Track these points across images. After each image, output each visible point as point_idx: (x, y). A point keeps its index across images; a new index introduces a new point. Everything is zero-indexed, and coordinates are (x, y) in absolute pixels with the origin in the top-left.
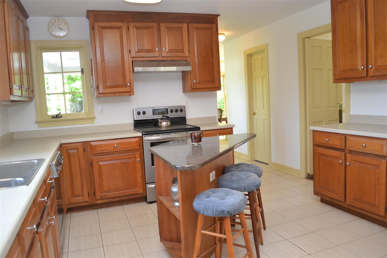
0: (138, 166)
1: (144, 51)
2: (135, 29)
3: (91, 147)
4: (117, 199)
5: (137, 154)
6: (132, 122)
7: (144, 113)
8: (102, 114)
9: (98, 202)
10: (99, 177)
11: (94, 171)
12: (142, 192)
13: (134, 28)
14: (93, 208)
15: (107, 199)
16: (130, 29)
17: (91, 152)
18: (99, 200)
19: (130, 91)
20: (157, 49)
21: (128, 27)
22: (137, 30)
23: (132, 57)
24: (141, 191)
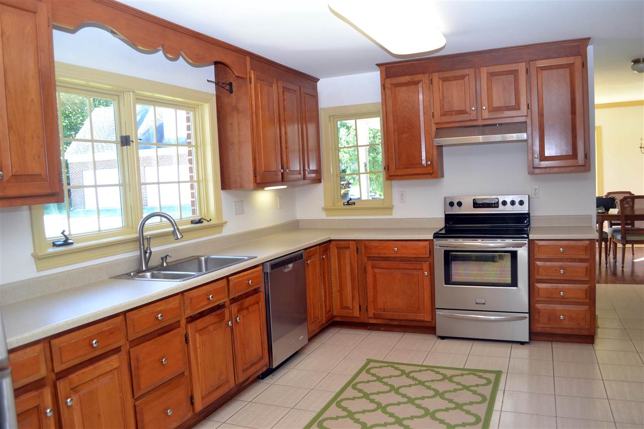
0: (427, 282)
1: (454, 114)
2: (440, 82)
3: (365, 247)
4: (396, 323)
5: (426, 266)
6: (444, 216)
7: (460, 204)
8: (402, 203)
9: (372, 321)
10: (374, 288)
11: (368, 280)
12: (429, 320)
13: (440, 80)
14: (369, 327)
15: (383, 319)
16: (434, 82)
17: (365, 254)
18: (371, 318)
19: (431, 172)
20: (474, 108)
21: (431, 80)
22: (444, 83)
23: (435, 123)
24: (428, 318)
